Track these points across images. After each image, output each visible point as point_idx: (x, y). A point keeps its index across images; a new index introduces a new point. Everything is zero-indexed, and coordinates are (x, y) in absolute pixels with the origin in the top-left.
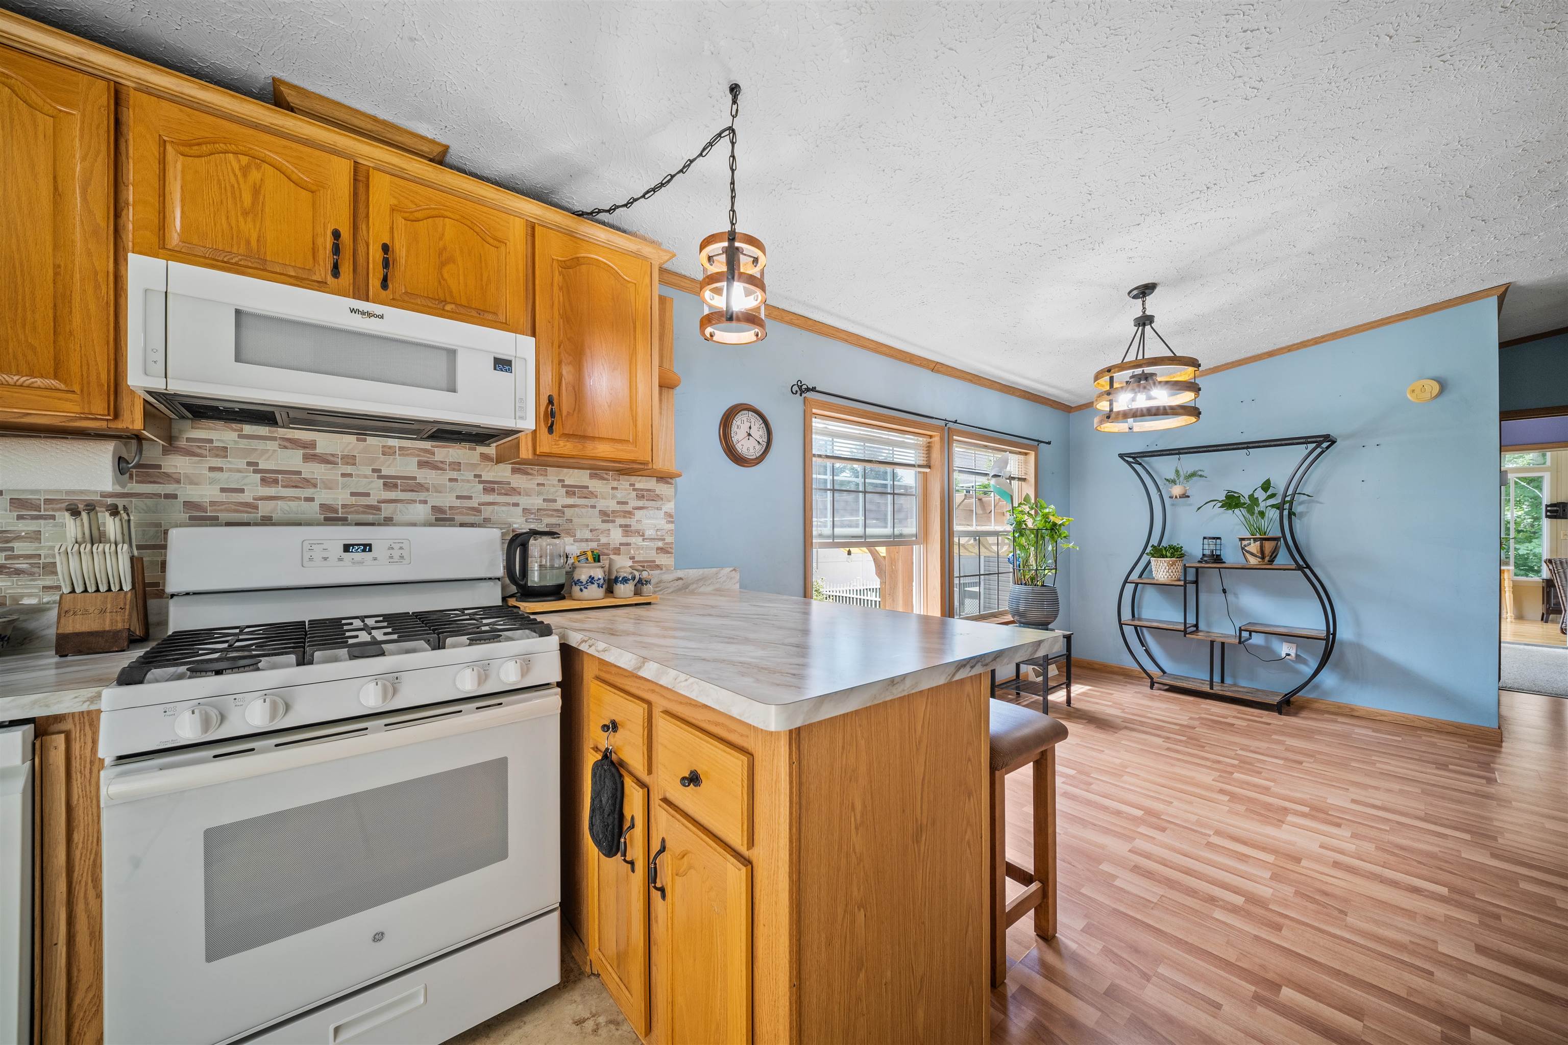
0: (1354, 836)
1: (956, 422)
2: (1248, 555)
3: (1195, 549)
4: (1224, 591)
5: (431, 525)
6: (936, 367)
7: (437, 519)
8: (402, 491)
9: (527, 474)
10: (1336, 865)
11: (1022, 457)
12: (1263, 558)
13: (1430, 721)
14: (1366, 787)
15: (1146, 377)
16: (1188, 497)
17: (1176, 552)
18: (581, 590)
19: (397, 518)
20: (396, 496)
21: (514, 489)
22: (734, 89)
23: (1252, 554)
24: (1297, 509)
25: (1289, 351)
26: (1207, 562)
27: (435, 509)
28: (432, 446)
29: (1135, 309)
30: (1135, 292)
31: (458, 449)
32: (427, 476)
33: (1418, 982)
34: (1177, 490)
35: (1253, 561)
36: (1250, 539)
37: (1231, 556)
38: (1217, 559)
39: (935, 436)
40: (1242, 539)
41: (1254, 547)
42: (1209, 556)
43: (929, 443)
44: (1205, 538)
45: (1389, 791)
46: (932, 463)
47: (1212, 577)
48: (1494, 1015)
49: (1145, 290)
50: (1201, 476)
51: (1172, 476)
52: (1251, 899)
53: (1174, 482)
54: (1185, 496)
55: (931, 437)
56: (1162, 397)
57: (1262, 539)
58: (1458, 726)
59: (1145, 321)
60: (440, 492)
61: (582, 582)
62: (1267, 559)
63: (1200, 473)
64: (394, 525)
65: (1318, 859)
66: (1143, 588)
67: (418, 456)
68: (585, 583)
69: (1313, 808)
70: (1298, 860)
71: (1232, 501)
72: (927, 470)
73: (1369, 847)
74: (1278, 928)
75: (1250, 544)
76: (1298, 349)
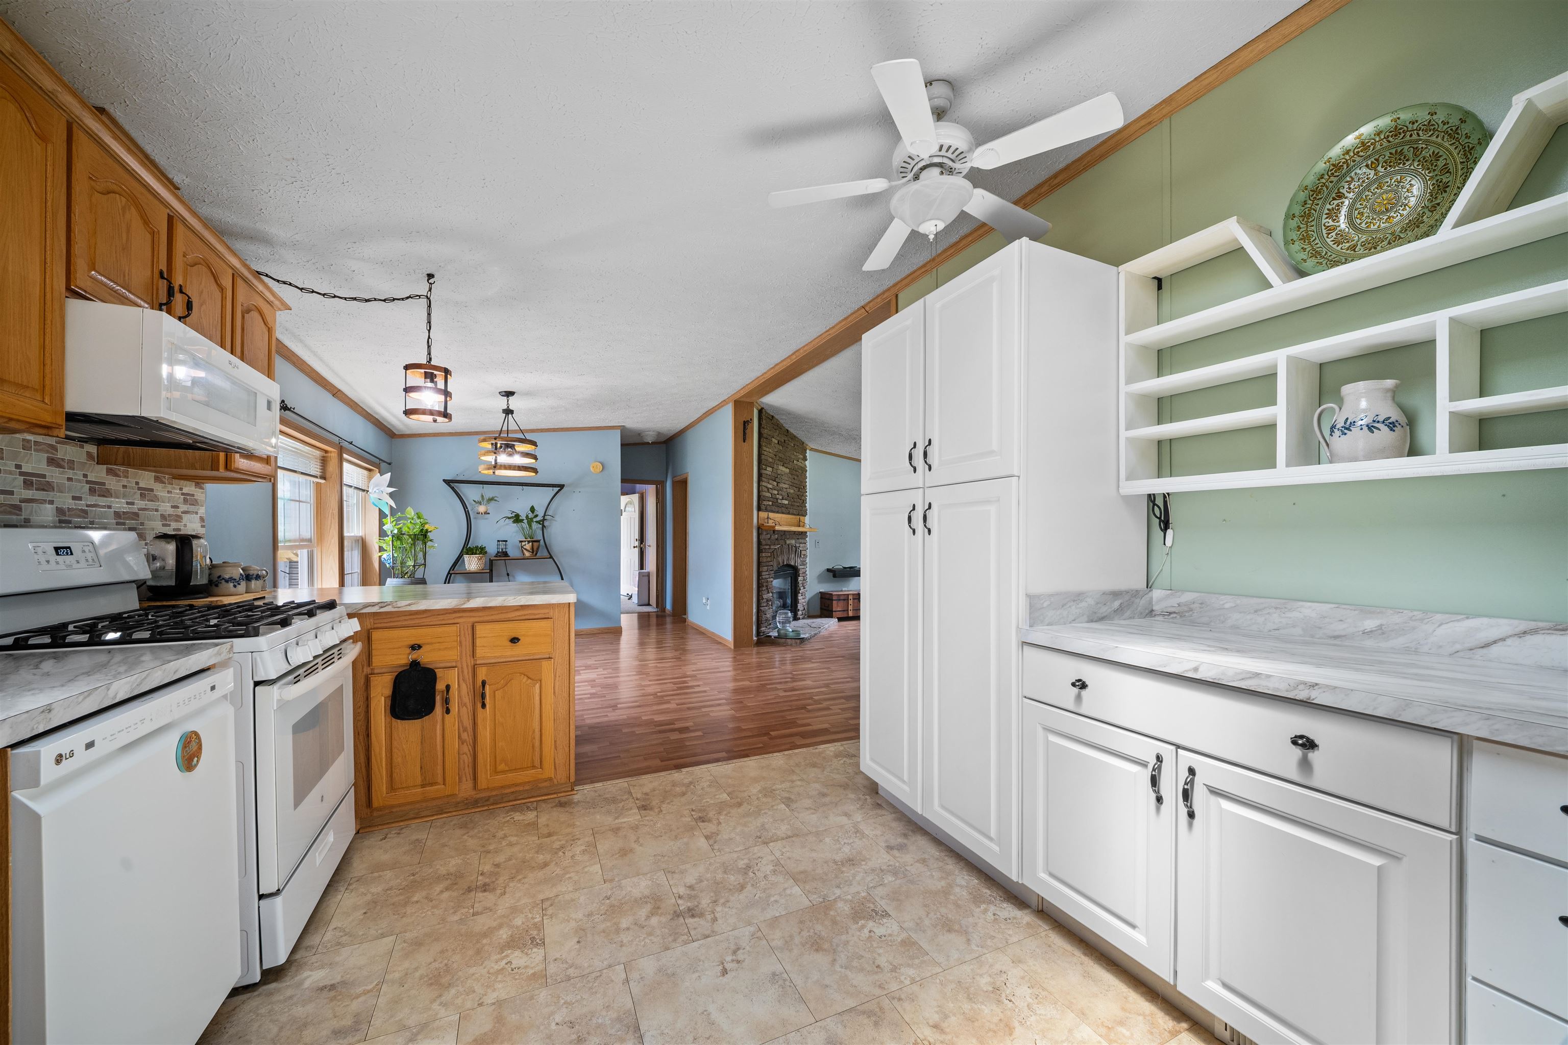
0: (604, 669)
1: (351, 443)
2: (525, 551)
3: (492, 549)
4: (508, 575)
5: (55, 527)
6: (336, 393)
7: (60, 521)
8: (37, 489)
9: (117, 475)
10: (605, 678)
11: (365, 472)
12: (533, 552)
13: (599, 629)
14: (596, 656)
15: (512, 447)
16: (489, 513)
17: (481, 551)
18: (235, 586)
19: (35, 519)
20: (33, 496)
21: (108, 490)
22: (430, 276)
23: (526, 549)
24: (546, 523)
25: (542, 432)
26: (500, 556)
27: (60, 511)
28: (56, 443)
29: (502, 403)
30: (504, 394)
31: (73, 446)
32: (54, 475)
33: (643, 692)
34: (482, 509)
35: (527, 554)
36: (525, 541)
37: (513, 552)
38: (505, 554)
39: (331, 452)
40: (521, 542)
41: (528, 546)
42: (501, 552)
43: (323, 457)
44: (498, 541)
45: (603, 655)
46: (328, 476)
47: (500, 565)
48: (659, 690)
49: (509, 394)
50: (495, 500)
51: (478, 498)
52: (591, 694)
53: (480, 503)
54: (486, 513)
55: (326, 452)
56: (518, 460)
57: (533, 542)
58: (608, 629)
59: (508, 412)
60: (62, 493)
61: (235, 580)
62: (535, 553)
63: (495, 498)
64: (31, 527)
65: (600, 678)
66: (455, 576)
67: (48, 452)
68: (238, 579)
69: (586, 667)
70: (595, 681)
71: (517, 519)
72: (323, 481)
73: (610, 671)
74: (605, 696)
75: (526, 545)
76: (545, 432)
